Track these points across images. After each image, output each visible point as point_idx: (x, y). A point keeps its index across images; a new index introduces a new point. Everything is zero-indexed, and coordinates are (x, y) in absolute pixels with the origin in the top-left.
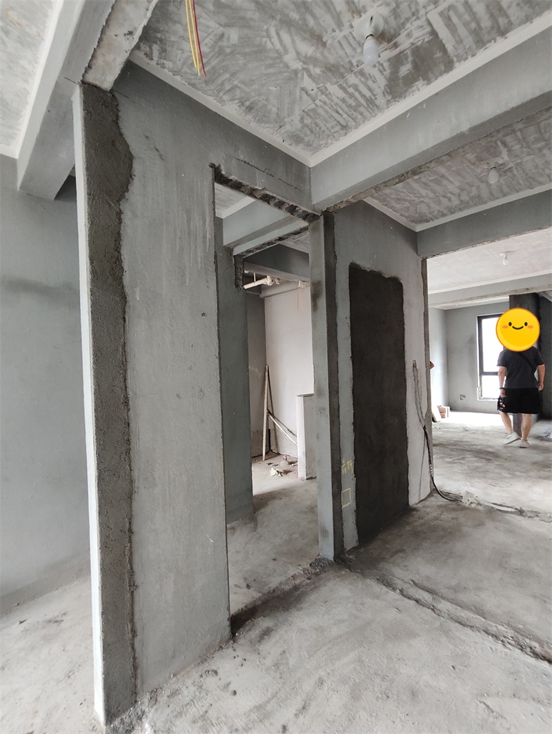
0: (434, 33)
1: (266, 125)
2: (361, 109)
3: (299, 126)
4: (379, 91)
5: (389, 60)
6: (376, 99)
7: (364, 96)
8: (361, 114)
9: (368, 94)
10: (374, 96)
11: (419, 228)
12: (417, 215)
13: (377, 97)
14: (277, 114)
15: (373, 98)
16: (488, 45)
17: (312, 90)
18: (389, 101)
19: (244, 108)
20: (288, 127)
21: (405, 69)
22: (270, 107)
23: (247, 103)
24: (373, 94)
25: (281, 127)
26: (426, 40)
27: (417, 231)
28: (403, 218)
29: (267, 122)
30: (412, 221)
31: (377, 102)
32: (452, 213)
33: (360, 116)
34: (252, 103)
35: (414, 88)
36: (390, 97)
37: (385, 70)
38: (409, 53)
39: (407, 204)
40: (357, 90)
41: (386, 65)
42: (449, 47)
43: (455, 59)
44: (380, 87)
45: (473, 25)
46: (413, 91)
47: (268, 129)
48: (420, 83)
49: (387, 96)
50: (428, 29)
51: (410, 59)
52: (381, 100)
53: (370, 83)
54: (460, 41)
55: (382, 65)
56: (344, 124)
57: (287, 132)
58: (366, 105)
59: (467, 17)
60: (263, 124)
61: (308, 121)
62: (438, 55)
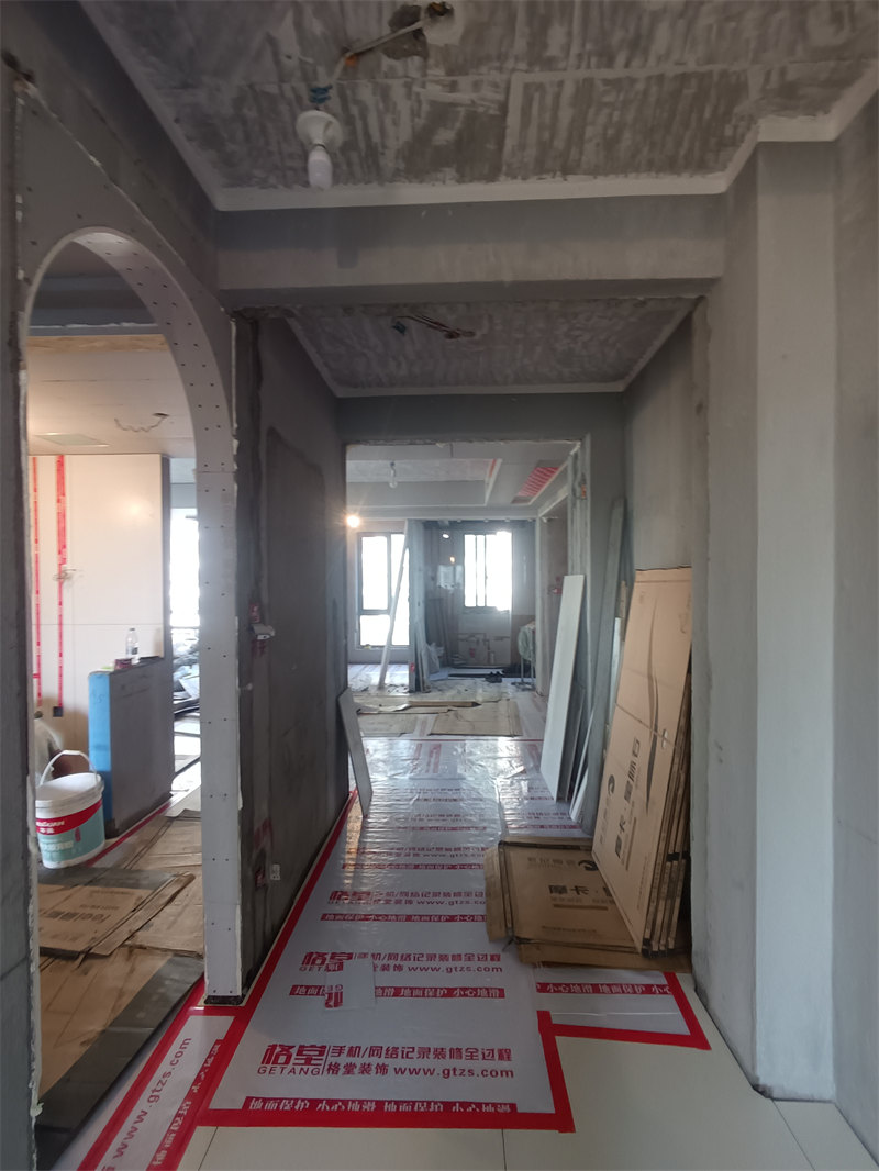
0: (504, 108)
2: (354, 156)
3: (229, 111)
4: (393, 145)
5: (433, 103)
6: (383, 154)
7: (367, 135)
8: (349, 164)
9: (376, 137)
10: (384, 147)
13: (386, 152)
14: (191, 52)
15: (380, 149)
17: (289, 57)
18: (398, 170)
20: (202, 97)
21: (445, 136)
24: (382, 143)
25: (185, 86)
26: (491, 112)
29: (159, 53)
31: (382, 162)
35: (440, 175)
36: (402, 166)
37: (419, 116)
38: (462, 114)
40: (364, 118)
41: (425, 107)
42: (510, 143)
43: (504, 169)
44: (397, 139)
45: (547, 135)
46: (437, 180)
48: (450, 172)
49: (400, 161)
50: (501, 97)
51: (458, 125)
52: (388, 162)
53: (388, 120)
54: (522, 146)
55: (419, 102)
58: (363, 154)
59: (547, 117)
60: (144, 50)
61: (250, 113)
62: (491, 146)
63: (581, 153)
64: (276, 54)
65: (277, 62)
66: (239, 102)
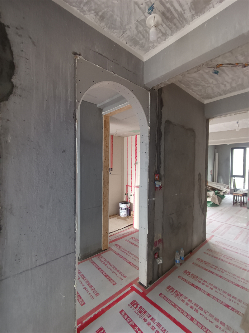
1: (115, 31)
2: (175, 21)
3: (136, 32)
4: (186, 7)
6: (185, 13)
7: (176, 10)
8: (175, 25)
9: (179, 9)
10: (184, 10)
12: (206, 95)
13: (185, 11)
14: (121, 22)
15: (183, 12)
17: (142, 4)
18: (193, 15)
19: (98, 17)
20: (128, 33)
22: (115, 16)
23: (100, 14)
25: (124, 32)
27: (205, 103)
28: (198, 96)
29: (115, 29)
30: (203, 98)
31: (185, 16)
32: (226, 94)
33: (174, 27)
34: (103, 13)
35: (210, 6)
36: (193, 12)
39: (200, 88)
40: (172, 5)
44: (187, 4)
46: (210, 8)
47: (116, 34)
49: (192, 11)
52: (188, 15)
56: (164, 32)
57: (128, 36)
58: (178, 18)
60: (112, 30)
61: (141, 29)
64: (139, 6)
65: (140, 8)
66: (137, 28)
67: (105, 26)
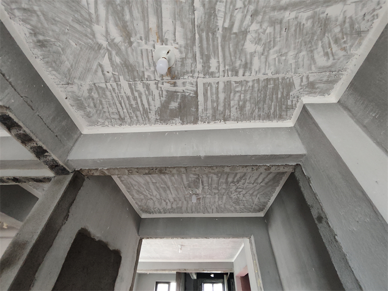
0: (196, 93)
1: (54, 72)
2: (138, 113)
3: (86, 94)
4: (154, 109)
5: (167, 91)
6: (150, 112)
7: (143, 104)
8: (137, 117)
9: (146, 106)
10: (150, 110)
11: (144, 216)
12: (145, 207)
14: (69, 70)
15: (148, 111)
16: (216, 122)
17: (108, 72)
18: (157, 119)
19: (35, 39)
20: (75, 88)
21: (174, 105)
22: (64, 57)
23: (41, 38)
24: (149, 108)
25: (68, 84)
26: (191, 95)
27: (142, 217)
28: (137, 205)
29: (56, 71)
30: (142, 210)
31: (150, 116)
32: (165, 213)
33: (135, 118)
34: (46, 41)
35: (174, 121)
37: (162, 97)
38: (180, 96)
39: (142, 197)
40: (140, 97)
41: (165, 93)
42: (201, 108)
43: (200, 119)
44: (155, 106)
45: (215, 104)
47: (54, 77)
48: (178, 120)
49: (157, 116)
50: (195, 89)
51: (179, 100)
52: (152, 116)
53: (150, 98)
54: (206, 109)
55: (162, 91)
56: (122, 117)
57: (73, 92)
58: (142, 113)
59: (214, 96)
60: (50, 69)
61: (96, 96)
62: (193, 109)
63: (230, 112)
64: (103, 71)
65: (104, 74)
66: (90, 90)
67: (41, 57)
